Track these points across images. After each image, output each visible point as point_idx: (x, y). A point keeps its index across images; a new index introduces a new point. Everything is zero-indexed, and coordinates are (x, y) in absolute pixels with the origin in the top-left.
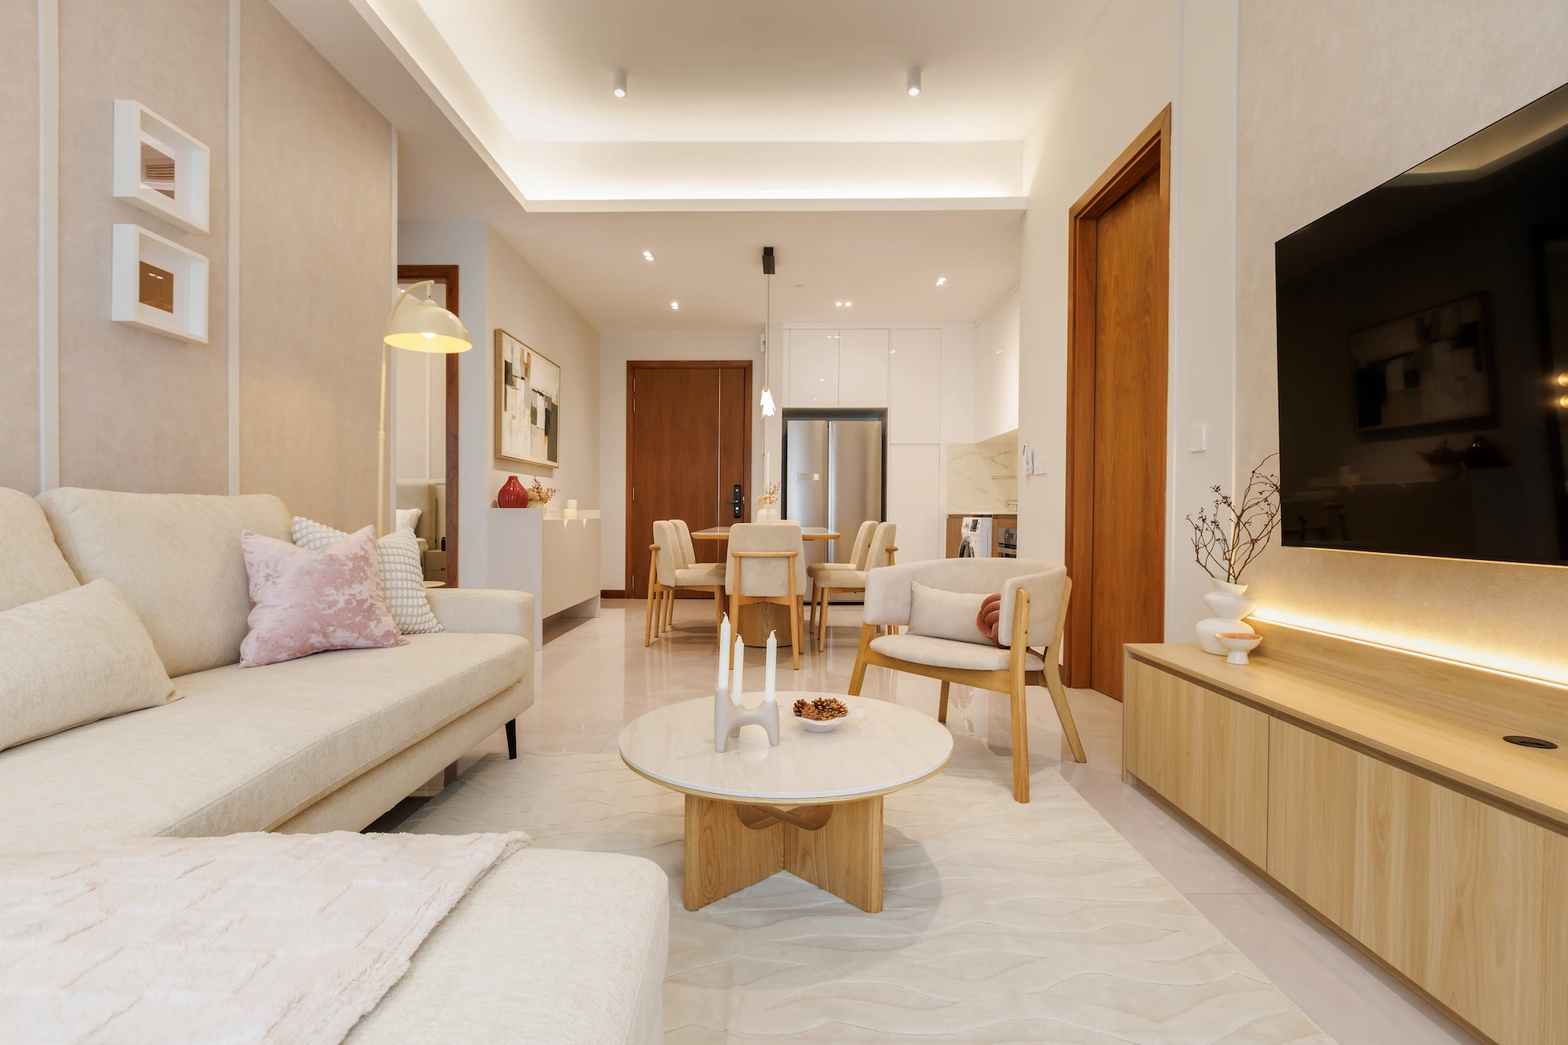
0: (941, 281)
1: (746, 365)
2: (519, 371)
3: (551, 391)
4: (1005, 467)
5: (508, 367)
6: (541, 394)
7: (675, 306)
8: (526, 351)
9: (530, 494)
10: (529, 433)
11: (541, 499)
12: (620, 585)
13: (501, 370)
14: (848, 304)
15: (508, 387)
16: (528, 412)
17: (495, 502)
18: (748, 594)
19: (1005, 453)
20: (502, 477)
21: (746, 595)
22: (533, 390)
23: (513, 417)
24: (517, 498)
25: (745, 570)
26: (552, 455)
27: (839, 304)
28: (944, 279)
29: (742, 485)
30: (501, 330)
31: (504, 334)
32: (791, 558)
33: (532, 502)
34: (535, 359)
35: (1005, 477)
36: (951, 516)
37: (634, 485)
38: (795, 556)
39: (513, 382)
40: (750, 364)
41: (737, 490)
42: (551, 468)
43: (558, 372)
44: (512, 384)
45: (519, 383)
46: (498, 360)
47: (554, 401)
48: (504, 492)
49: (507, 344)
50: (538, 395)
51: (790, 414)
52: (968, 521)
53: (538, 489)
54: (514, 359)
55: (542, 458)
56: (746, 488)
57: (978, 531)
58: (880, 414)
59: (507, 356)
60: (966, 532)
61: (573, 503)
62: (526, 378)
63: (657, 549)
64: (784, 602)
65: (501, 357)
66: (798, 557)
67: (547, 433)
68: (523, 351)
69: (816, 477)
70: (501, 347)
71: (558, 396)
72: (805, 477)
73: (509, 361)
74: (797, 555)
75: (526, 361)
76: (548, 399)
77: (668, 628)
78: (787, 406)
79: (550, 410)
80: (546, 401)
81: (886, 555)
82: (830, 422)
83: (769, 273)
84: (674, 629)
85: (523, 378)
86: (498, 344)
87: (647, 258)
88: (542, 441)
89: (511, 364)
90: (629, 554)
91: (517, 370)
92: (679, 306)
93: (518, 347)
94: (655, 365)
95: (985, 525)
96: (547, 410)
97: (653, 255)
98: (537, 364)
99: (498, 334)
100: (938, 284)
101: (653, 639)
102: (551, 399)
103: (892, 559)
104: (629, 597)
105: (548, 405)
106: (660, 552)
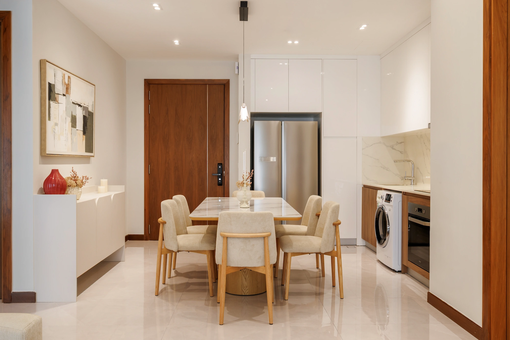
0: (363, 27)
1: (225, 82)
2: (61, 89)
3: (88, 102)
4: (401, 152)
5: (51, 87)
6: (80, 105)
7: (177, 42)
8: (67, 75)
9: (69, 182)
10: (69, 135)
11: (77, 185)
12: (141, 231)
13: (45, 90)
14: (296, 42)
15: (51, 102)
16: (69, 119)
17: (41, 189)
18: (233, 265)
19: (401, 143)
20: (46, 170)
21: (232, 266)
22: (73, 103)
23: (56, 124)
24: (58, 185)
25: (230, 247)
26: (89, 147)
27: (290, 42)
28: (365, 26)
29: (223, 163)
30: (45, 60)
31: (48, 64)
32: (266, 238)
33: (70, 188)
34: (74, 80)
35: (404, 161)
36: (365, 187)
37: (150, 163)
38: (268, 236)
39: (56, 98)
40: (228, 81)
41: (220, 167)
42: (89, 157)
43: (94, 89)
44: (55, 100)
45: (61, 99)
46: (43, 82)
47: (90, 109)
48: (48, 181)
49: (50, 70)
50: (77, 106)
51: (255, 116)
52: (381, 194)
53: (75, 178)
54: (56, 81)
55: (81, 150)
56: (226, 166)
57: (391, 203)
58: (317, 116)
59: (50, 79)
60: (380, 202)
61: (104, 181)
62: (67, 95)
63: (164, 223)
64: (261, 271)
65: (45, 80)
66: (271, 237)
67: (84, 133)
68: (64, 75)
69: (273, 159)
70: (45, 72)
71: (94, 106)
72: (265, 159)
73: (52, 83)
74: (270, 235)
75: (67, 82)
76: (85, 109)
77: (173, 271)
78: (253, 111)
79: (87, 116)
80: (83, 110)
81: (333, 228)
82: (283, 122)
83: (244, 20)
84: (178, 274)
85: (64, 95)
86: (42, 71)
87: (156, 8)
88: (81, 139)
89: (54, 85)
90: (147, 210)
91: (59, 89)
92: (180, 43)
93: (60, 73)
94: (163, 82)
95: (397, 199)
96: (84, 117)
97: (160, 6)
98: (76, 84)
99: (42, 64)
100: (361, 29)
101: (161, 286)
102: (88, 108)
103: (337, 230)
104: (146, 240)
105: (85, 113)
106: (166, 225)
